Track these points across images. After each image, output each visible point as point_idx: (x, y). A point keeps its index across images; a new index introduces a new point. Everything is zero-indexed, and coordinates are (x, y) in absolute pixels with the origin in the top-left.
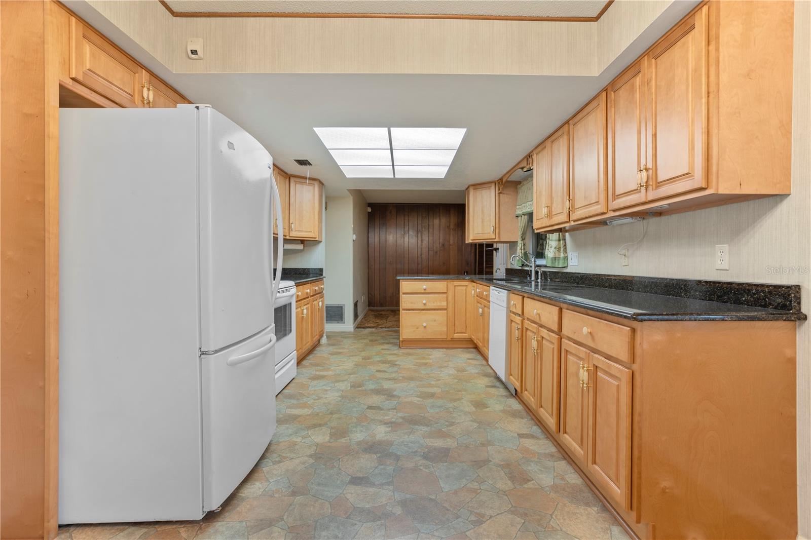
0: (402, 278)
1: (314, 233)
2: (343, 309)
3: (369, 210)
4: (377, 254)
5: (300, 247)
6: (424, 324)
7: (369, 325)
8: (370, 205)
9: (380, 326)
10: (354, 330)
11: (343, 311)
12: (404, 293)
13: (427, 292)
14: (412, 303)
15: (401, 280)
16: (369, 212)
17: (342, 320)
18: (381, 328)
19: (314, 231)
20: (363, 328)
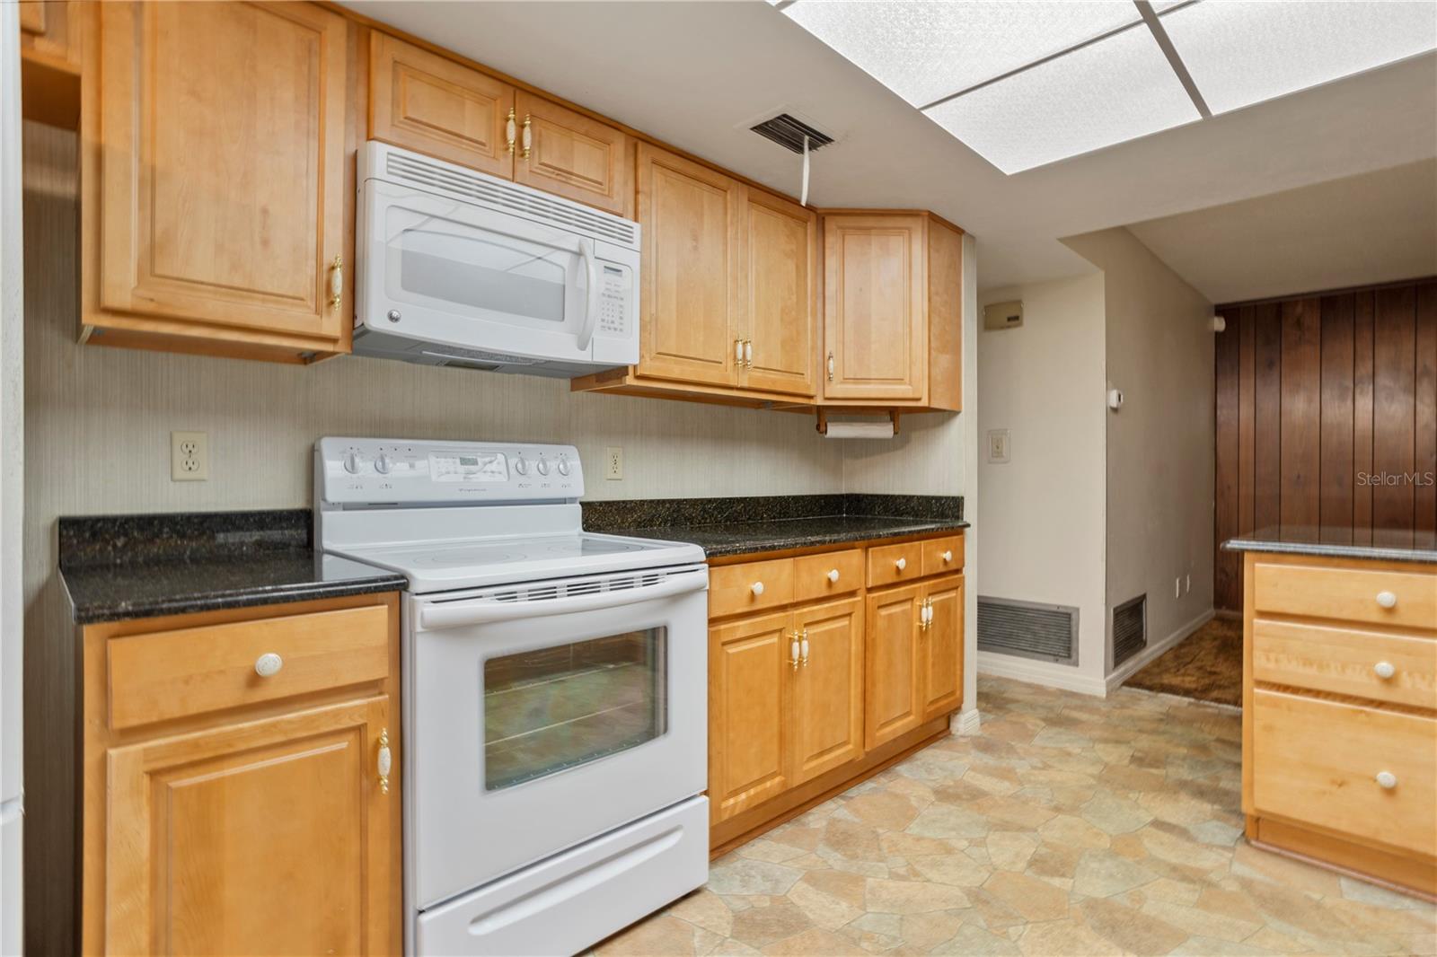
0: (1252, 545)
1: (910, 384)
2: (1073, 623)
3: (1219, 324)
4: (1246, 454)
5: (884, 431)
6: (1386, 777)
7: (1176, 681)
8: (1221, 310)
9: (1215, 694)
10: (1110, 693)
11: (1074, 629)
12: (1264, 614)
13: (1396, 621)
14: (1307, 662)
15: (1246, 556)
16: (1217, 333)
17: (1069, 656)
18: (1218, 700)
19: (910, 381)
20: (1150, 688)
